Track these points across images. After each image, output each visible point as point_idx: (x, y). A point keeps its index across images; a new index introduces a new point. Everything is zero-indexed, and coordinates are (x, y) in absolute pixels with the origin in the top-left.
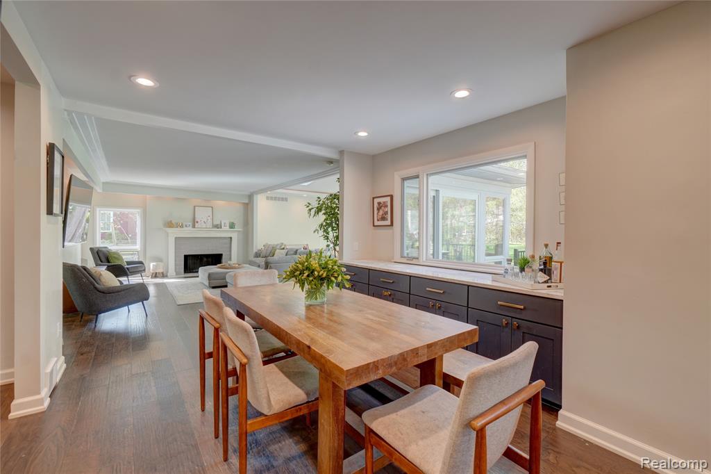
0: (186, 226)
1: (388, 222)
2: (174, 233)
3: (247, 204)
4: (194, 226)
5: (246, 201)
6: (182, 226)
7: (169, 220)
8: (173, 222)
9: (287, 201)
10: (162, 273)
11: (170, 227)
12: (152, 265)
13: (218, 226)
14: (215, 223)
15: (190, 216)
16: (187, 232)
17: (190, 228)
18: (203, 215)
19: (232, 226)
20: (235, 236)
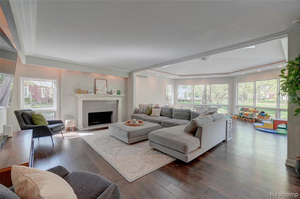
0: (90, 93)
2: (82, 97)
3: (127, 78)
4: (95, 93)
6: (87, 93)
7: (79, 88)
8: (81, 90)
9: (147, 78)
10: (74, 127)
11: (79, 93)
12: (66, 121)
13: (111, 93)
14: (109, 91)
15: (92, 86)
16: (91, 97)
17: (93, 94)
18: (100, 85)
19: (119, 93)
20: (120, 100)
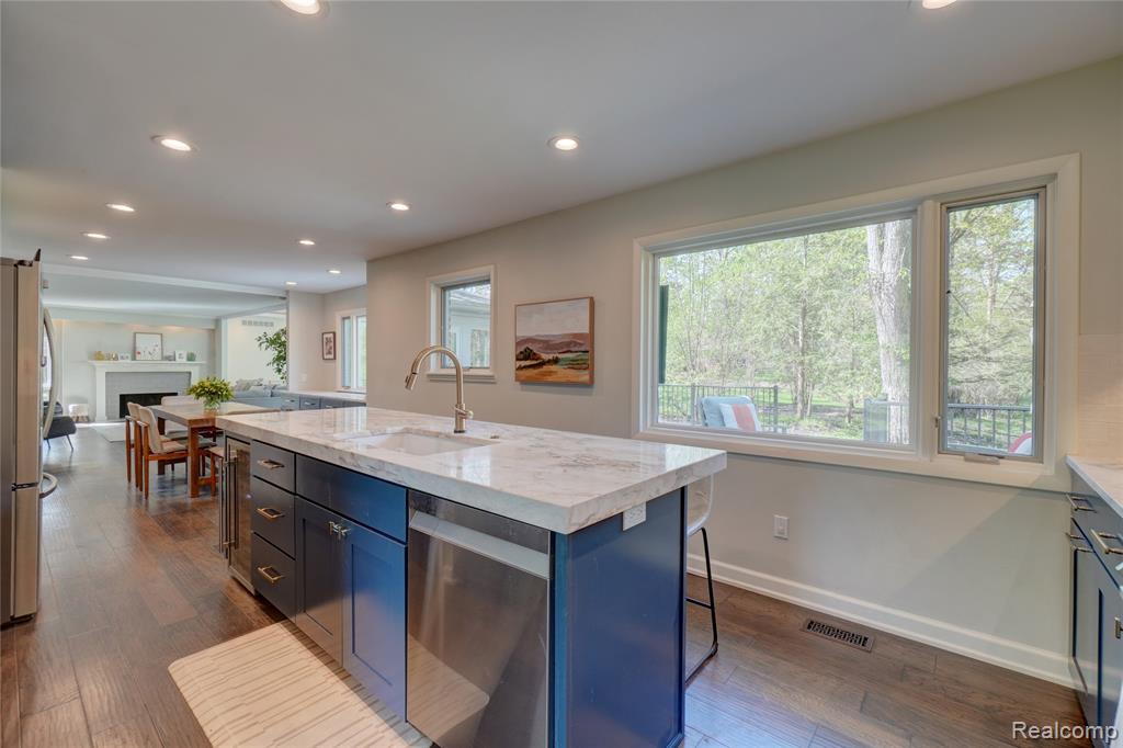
0: (122, 358)
1: (332, 356)
2: (103, 368)
3: (213, 330)
4: (134, 358)
5: (213, 327)
6: (116, 358)
7: (99, 350)
8: (103, 353)
11: (99, 359)
13: (171, 358)
14: (166, 354)
15: (128, 345)
16: (125, 365)
17: (129, 361)
18: (144, 343)
19: (191, 358)
20: (195, 371)
